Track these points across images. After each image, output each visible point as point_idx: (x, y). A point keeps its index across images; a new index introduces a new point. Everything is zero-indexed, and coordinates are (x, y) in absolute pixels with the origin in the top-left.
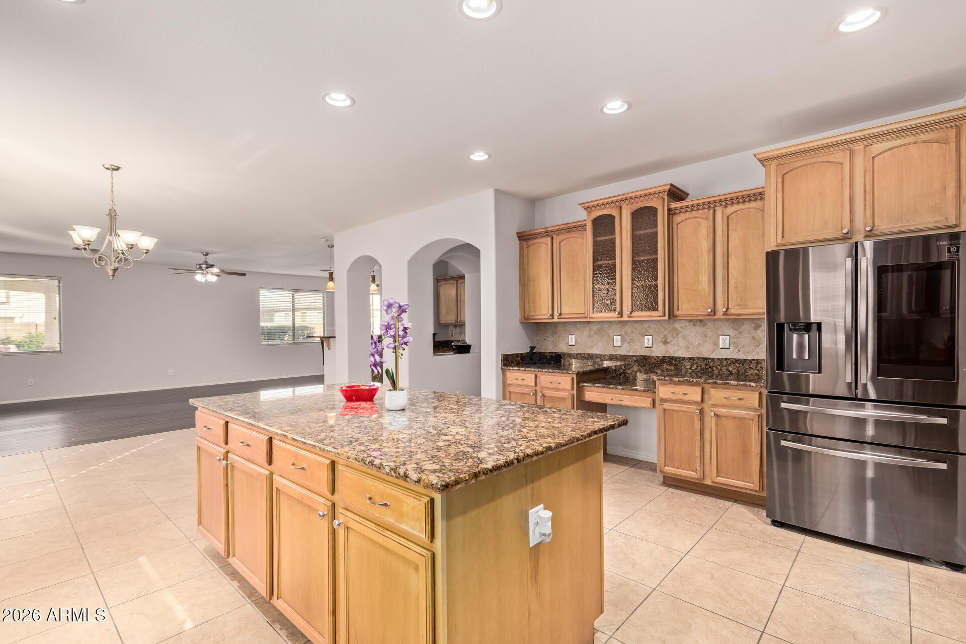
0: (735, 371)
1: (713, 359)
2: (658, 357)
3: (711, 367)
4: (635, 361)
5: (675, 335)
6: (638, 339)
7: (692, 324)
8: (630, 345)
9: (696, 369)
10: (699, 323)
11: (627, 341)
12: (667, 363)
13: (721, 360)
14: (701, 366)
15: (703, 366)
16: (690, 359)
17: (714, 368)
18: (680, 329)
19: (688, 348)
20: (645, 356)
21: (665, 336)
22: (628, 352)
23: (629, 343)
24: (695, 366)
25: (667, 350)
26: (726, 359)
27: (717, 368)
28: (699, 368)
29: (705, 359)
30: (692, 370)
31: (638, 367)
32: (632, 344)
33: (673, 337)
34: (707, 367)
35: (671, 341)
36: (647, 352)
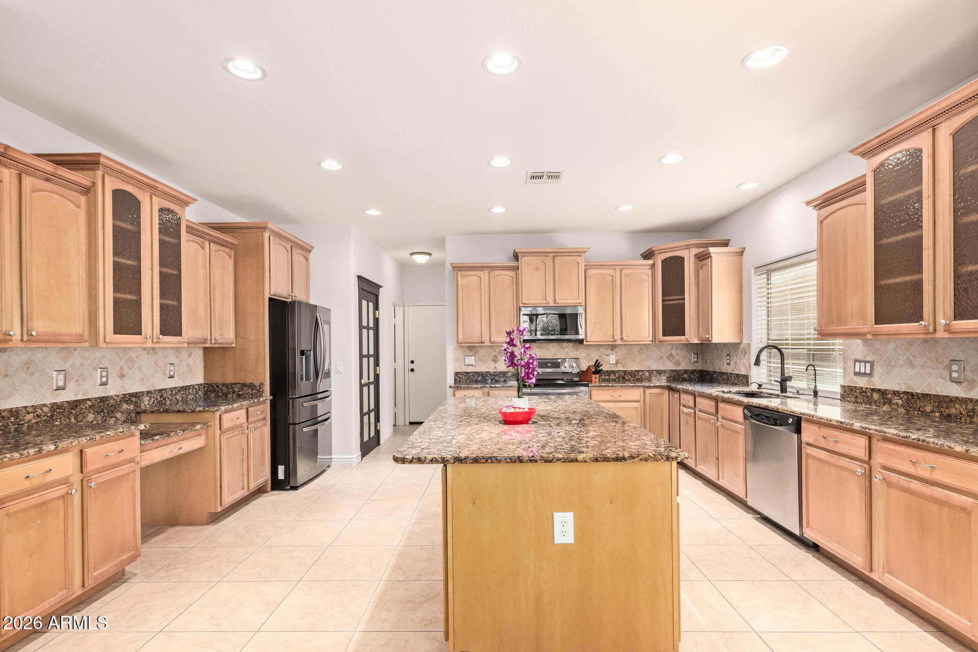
0: (180, 399)
1: (166, 389)
2: (117, 396)
3: (164, 399)
4: (90, 407)
5: (131, 366)
6: (91, 375)
7: (146, 352)
8: (79, 385)
9: (153, 403)
10: (152, 352)
11: (75, 379)
12: (126, 402)
13: (171, 389)
14: (157, 399)
15: (159, 399)
16: (148, 392)
17: (167, 399)
18: (135, 359)
19: (143, 380)
20: (103, 397)
21: (121, 368)
22: (76, 395)
23: (77, 381)
24: (153, 400)
25: (123, 387)
26: (175, 388)
27: (169, 398)
28: (156, 401)
29: (161, 390)
30: (150, 405)
31: (94, 414)
32: (81, 382)
33: (129, 368)
34: (162, 399)
35: (128, 373)
36: (102, 392)
